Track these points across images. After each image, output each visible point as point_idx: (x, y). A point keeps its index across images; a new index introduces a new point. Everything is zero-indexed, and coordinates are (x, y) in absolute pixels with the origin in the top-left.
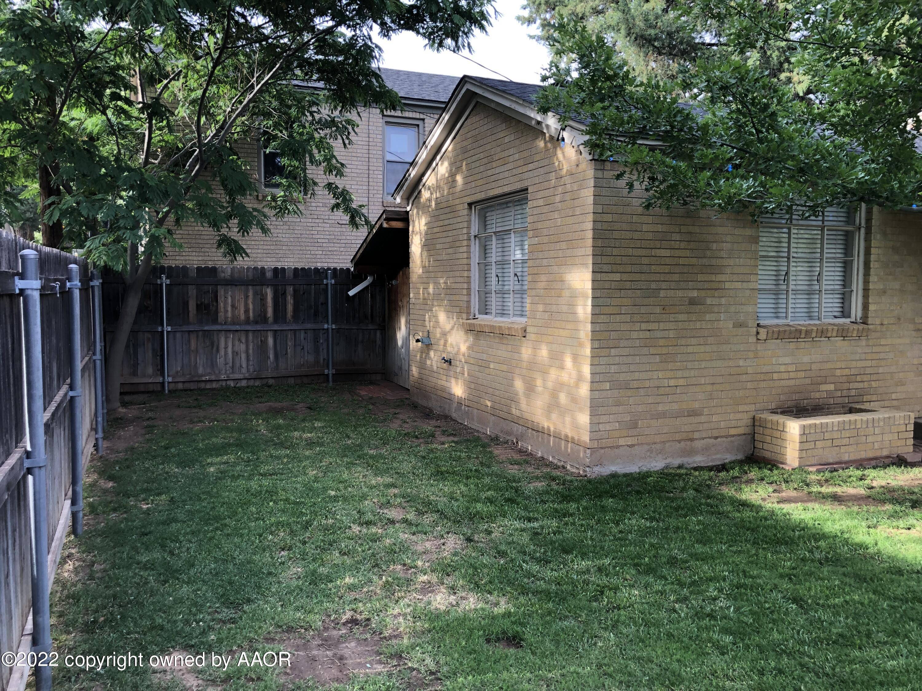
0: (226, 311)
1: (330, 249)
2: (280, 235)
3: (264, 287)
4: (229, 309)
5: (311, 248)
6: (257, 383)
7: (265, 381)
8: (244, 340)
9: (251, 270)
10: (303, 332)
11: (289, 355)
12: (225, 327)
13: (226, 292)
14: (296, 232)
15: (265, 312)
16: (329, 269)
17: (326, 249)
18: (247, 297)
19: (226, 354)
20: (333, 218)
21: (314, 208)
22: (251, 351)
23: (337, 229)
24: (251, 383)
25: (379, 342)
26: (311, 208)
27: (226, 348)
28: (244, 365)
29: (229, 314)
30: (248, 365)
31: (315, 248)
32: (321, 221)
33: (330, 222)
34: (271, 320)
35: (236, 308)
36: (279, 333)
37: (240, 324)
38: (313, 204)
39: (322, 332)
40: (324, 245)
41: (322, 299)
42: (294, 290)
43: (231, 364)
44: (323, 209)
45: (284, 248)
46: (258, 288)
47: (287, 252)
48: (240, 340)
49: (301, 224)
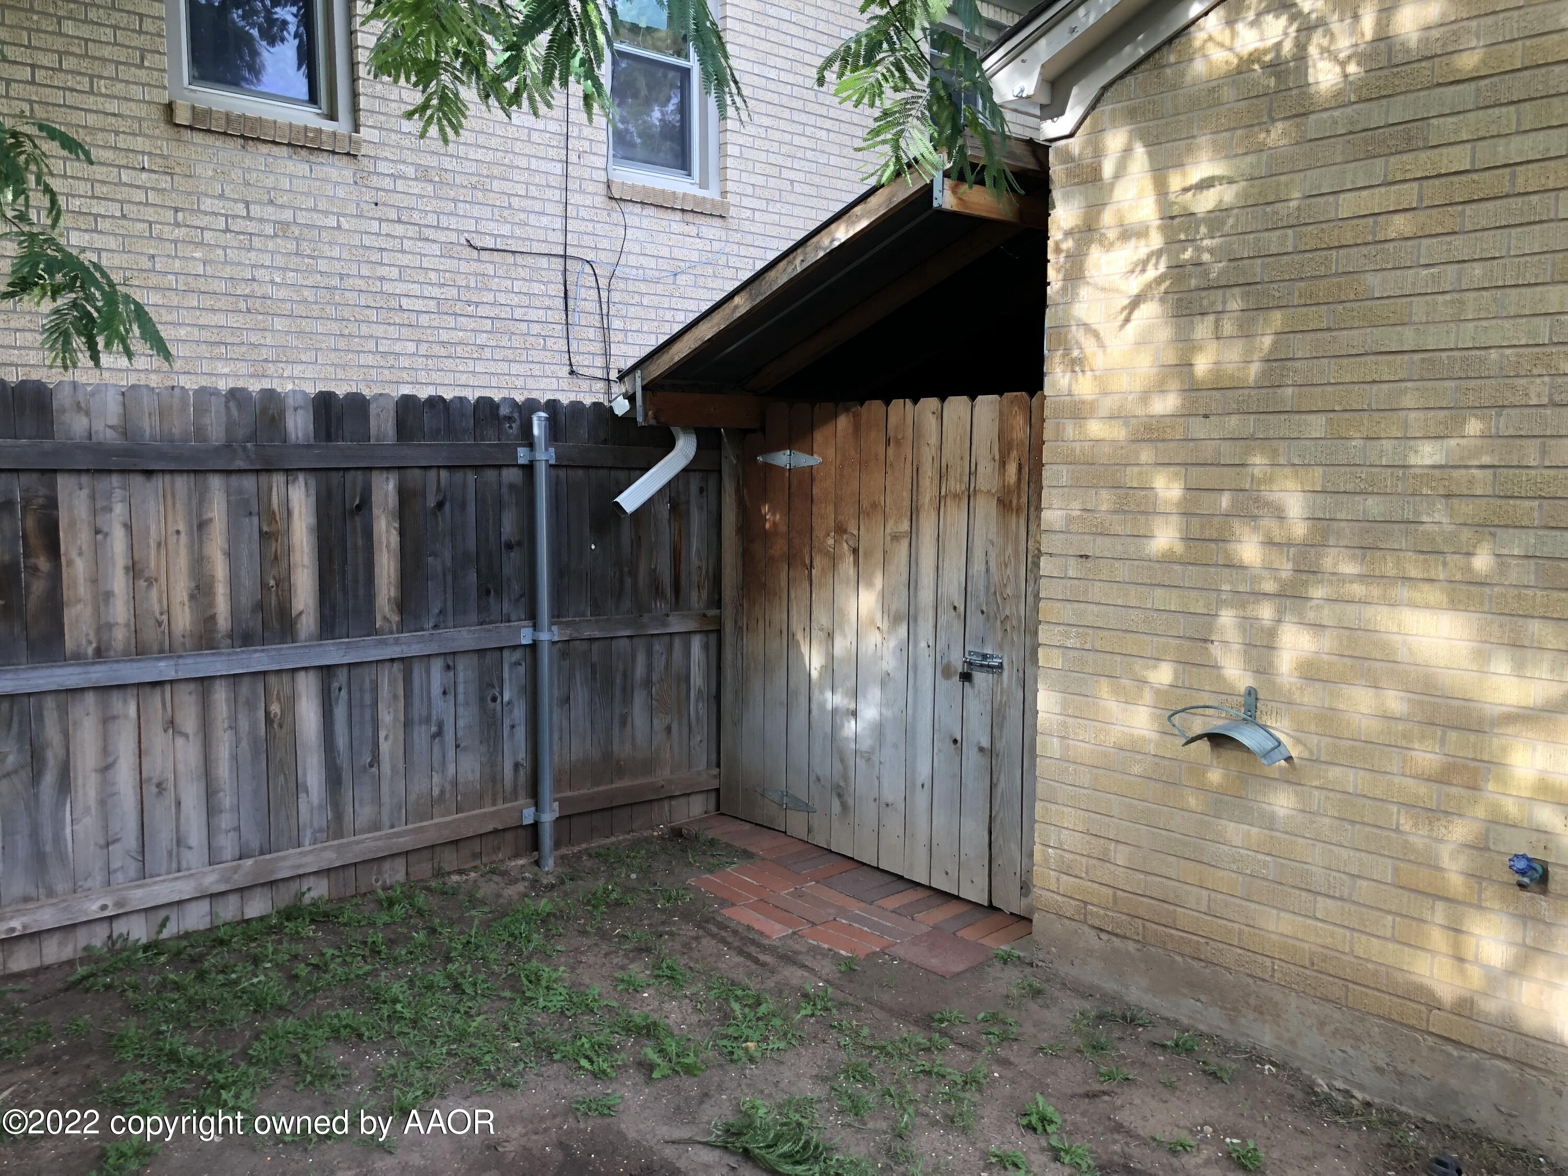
0: (106, 597)
1: (444, 336)
2: (260, 274)
3: (278, 480)
4: (119, 583)
5: (379, 330)
6: (257, 907)
7: (285, 897)
8: (189, 721)
9: (217, 405)
10: (437, 666)
11: (386, 768)
12: (99, 674)
13: (98, 509)
14: (322, 265)
15: (285, 585)
16: (531, 406)
17: (429, 335)
18: (201, 526)
19: (106, 800)
20: (453, 223)
21: (387, 183)
22: (223, 771)
23: (464, 267)
24: (229, 910)
25: (697, 679)
26: (375, 181)
27: (106, 769)
28: (196, 835)
29: (120, 611)
30: (211, 832)
31: (393, 331)
32: (412, 231)
33: (442, 236)
34: (308, 623)
35: (150, 582)
36: (342, 676)
37: (168, 651)
38: (383, 167)
39: (509, 658)
40: (424, 320)
41: (509, 526)
42: (404, 494)
43: (130, 840)
44: (416, 187)
45: (279, 323)
46: (249, 483)
47: (292, 341)
48: (171, 724)
49: (342, 238)
